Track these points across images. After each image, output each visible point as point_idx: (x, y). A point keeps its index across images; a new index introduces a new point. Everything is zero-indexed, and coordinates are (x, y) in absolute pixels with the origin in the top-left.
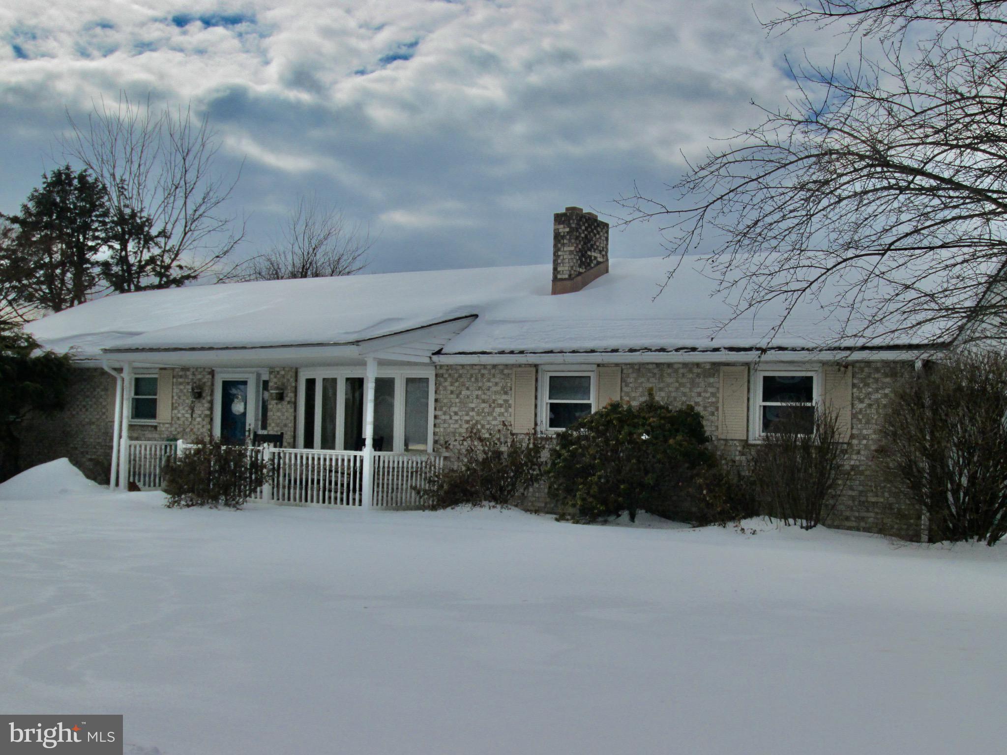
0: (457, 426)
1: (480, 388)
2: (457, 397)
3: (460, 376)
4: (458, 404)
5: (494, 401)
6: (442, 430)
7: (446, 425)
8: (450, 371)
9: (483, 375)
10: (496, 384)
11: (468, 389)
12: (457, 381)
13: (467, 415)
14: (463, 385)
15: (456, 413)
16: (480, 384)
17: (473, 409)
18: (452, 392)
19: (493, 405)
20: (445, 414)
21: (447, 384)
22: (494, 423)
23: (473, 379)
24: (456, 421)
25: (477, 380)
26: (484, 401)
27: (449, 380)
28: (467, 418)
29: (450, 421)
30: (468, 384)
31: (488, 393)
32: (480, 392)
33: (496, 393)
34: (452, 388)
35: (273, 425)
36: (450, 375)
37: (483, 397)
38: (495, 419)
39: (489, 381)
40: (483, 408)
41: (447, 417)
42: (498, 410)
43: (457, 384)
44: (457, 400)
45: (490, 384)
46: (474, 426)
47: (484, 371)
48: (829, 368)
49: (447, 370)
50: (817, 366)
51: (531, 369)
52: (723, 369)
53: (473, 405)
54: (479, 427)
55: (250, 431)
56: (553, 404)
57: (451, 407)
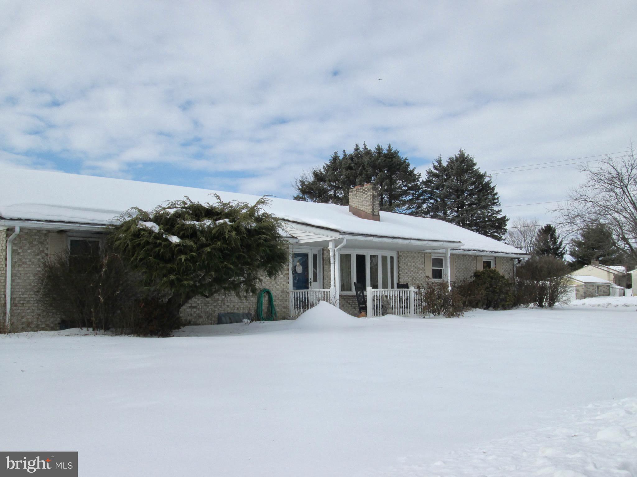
0: (407, 278)
1: (414, 262)
2: (407, 266)
3: (407, 256)
4: (407, 269)
5: (419, 268)
6: (402, 280)
7: (404, 278)
8: (404, 254)
9: (415, 257)
10: (419, 261)
11: (410, 262)
12: (406, 258)
13: (411, 273)
14: (409, 260)
15: (407, 273)
16: (414, 260)
17: (412, 271)
18: (405, 263)
19: (419, 269)
20: (403, 273)
21: (403, 260)
22: (420, 277)
23: (412, 258)
24: (407, 276)
25: (413, 259)
26: (416, 268)
27: (404, 258)
28: (411, 275)
29: (405, 276)
30: (410, 260)
31: (417, 264)
32: (414, 264)
33: (419, 264)
34: (404, 262)
35: (327, 279)
36: (404, 256)
37: (415, 266)
38: (420, 275)
39: (417, 259)
40: (416, 271)
41: (404, 274)
42: (421, 271)
43: (406, 260)
44: (407, 267)
45: (417, 260)
46: (413, 278)
47: (415, 255)
48: (497, 259)
49: (403, 253)
50: (493, 258)
51: (429, 255)
52: (478, 258)
53: (412, 269)
54: (415, 278)
55: (311, 282)
56: (433, 269)
57: (405, 270)
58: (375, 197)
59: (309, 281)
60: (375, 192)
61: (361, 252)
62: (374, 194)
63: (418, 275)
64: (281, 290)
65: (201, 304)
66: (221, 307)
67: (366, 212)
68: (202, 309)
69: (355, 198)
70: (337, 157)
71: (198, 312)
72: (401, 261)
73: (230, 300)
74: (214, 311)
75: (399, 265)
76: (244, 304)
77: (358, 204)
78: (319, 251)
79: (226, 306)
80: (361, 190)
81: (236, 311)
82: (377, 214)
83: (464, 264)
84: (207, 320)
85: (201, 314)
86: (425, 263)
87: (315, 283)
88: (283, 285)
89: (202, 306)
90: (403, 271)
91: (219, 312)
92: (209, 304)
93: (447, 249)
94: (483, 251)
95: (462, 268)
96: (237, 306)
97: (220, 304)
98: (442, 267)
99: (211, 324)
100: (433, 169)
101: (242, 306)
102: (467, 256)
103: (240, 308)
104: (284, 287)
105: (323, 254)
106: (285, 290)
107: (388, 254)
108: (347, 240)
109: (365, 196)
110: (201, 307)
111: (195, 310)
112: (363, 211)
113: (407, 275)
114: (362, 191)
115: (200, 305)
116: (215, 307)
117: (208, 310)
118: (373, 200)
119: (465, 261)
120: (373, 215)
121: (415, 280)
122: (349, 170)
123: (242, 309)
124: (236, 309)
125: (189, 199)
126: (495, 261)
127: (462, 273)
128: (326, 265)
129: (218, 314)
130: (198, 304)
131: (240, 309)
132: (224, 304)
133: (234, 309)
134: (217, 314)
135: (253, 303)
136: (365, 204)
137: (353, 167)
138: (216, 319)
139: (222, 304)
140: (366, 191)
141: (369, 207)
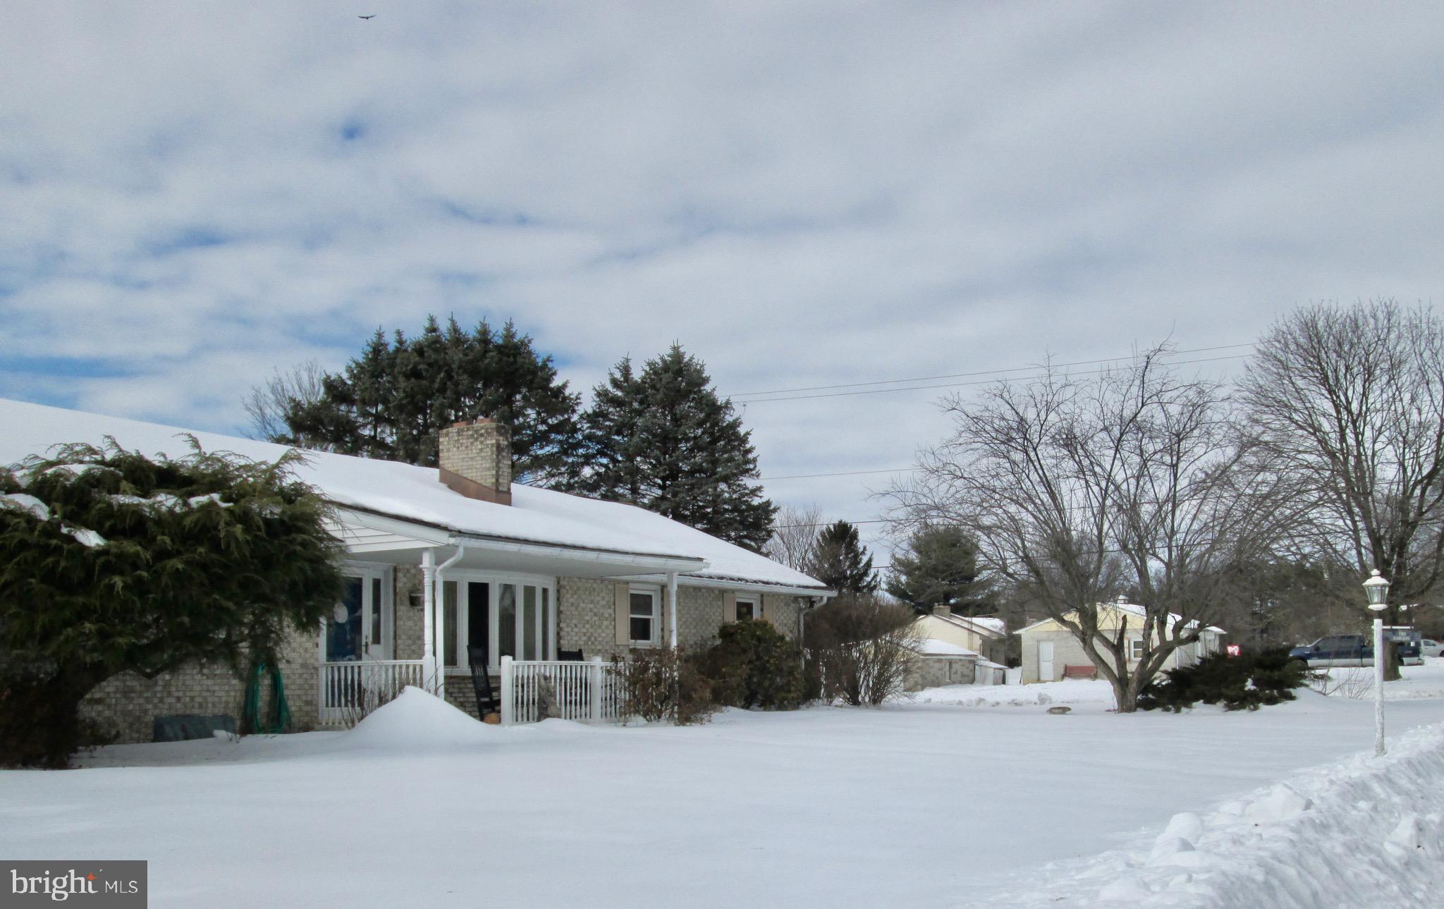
0: (576, 638)
1: (592, 602)
2: (577, 610)
3: (578, 589)
4: (577, 617)
5: (602, 614)
6: (566, 642)
7: (569, 638)
8: (571, 583)
9: (594, 589)
10: (603, 598)
11: (584, 601)
12: (576, 593)
13: (584, 627)
14: (580, 597)
15: (576, 626)
16: (592, 597)
17: (588, 622)
18: (572, 604)
19: (602, 618)
20: (568, 626)
21: (568, 596)
22: (603, 635)
23: (587, 593)
24: (577, 633)
25: (590, 594)
26: (595, 615)
27: (570, 592)
28: (584, 630)
29: (573, 634)
30: (584, 597)
31: (599, 606)
32: (592, 606)
33: (603, 606)
34: (571, 600)
35: (403, 637)
36: (570, 587)
37: (595, 610)
38: (603, 632)
39: (598, 595)
40: (595, 622)
41: (569, 629)
42: (606, 623)
43: (576, 596)
44: (577, 613)
45: (598, 598)
46: (589, 638)
47: (595, 586)
48: (765, 598)
49: (568, 582)
50: (758, 596)
51: (624, 586)
52: (725, 594)
53: (587, 618)
54: (593, 639)
55: (367, 645)
56: (632, 619)
57: (571, 620)
58: (503, 450)
59: (364, 643)
60: (501, 438)
61: (479, 577)
62: (501, 442)
63: (600, 631)
64: (300, 661)
65: (115, 693)
66: (161, 701)
67: (480, 484)
68: (116, 705)
69: (455, 449)
70: (382, 345)
71: (107, 713)
72: (564, 600)
73: (183, 684)
74: (146, 711)
75: (559, 608)
76: (216, 694)
77: (461, 464)
78: (386, 573)
79: (172, 700)
80: (470, 433)
81: (196, 711)
82: (506, 489)
83: (696, 609)
84: (127, 731)
85: (115, 718)
86: (614, 604)
87: (376, 646)
88: (306, 650)
89: (117, 699)
90: (568, 621)
91: (157, 712)
92: (132, 695)
93: (670, 573)
94: (740, 579)
95: (694, 616)
96: (199, 700)
97: (159, 695)
98: (650, 613)
99: (138, 741)
100: (610, 387)
101: (210, 700)
102: (704, 590)
103: (207, 703)
104: (307, 655)
105: (395, 580)
106: (309, 662)
107: (538, 582)
108: (466, 549)
109: (480, 447)
110: (114, 701)
111: (100, 708)
112: (472, 481)
113: (576, 630)
114: (472, 435)
115: (112, 695)
116: (148, 700)
117: (131, 707)
118: (497, 456)
119: (700, 601)
120: (497, 491)
121: (593, 643)
122: (413, 380)
123: (210, 705)
124: (197, 705)
125: (115, 443)
126: (762, 602)
127: (692, 627)
128: (402, 604)
129: (156, 717)
130: (108, 693)
131: (207, 707)
132: (169, 694)
133: (193, 707)
134: (152, 719)
135: (236, 691)
136: (478, 466)
137: (424, 373)
138: (150, 731)
139: (165, 694)
140: (482, 435)
141: (488, 473)
